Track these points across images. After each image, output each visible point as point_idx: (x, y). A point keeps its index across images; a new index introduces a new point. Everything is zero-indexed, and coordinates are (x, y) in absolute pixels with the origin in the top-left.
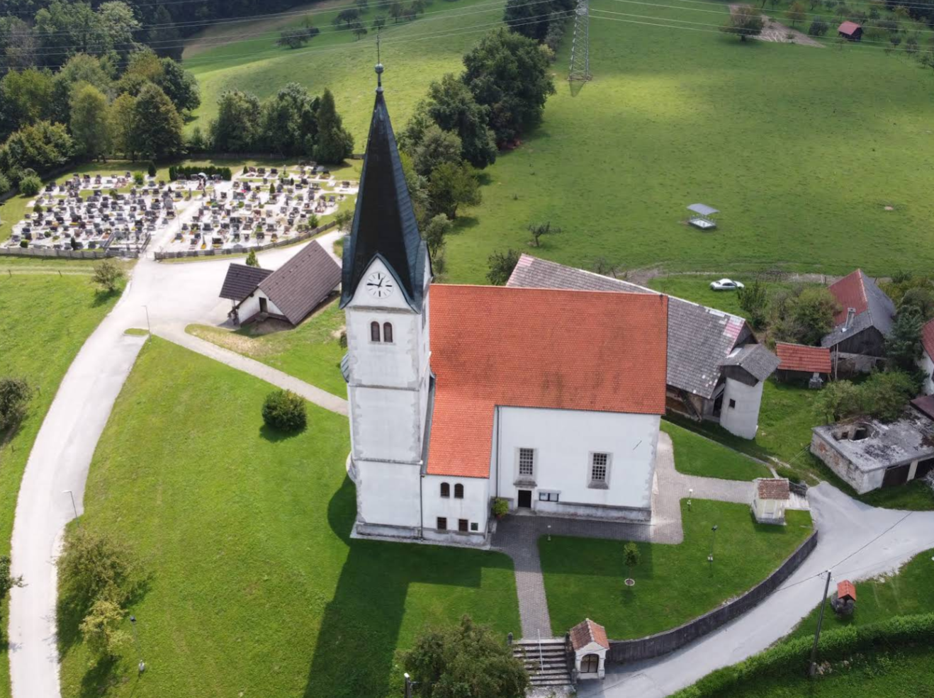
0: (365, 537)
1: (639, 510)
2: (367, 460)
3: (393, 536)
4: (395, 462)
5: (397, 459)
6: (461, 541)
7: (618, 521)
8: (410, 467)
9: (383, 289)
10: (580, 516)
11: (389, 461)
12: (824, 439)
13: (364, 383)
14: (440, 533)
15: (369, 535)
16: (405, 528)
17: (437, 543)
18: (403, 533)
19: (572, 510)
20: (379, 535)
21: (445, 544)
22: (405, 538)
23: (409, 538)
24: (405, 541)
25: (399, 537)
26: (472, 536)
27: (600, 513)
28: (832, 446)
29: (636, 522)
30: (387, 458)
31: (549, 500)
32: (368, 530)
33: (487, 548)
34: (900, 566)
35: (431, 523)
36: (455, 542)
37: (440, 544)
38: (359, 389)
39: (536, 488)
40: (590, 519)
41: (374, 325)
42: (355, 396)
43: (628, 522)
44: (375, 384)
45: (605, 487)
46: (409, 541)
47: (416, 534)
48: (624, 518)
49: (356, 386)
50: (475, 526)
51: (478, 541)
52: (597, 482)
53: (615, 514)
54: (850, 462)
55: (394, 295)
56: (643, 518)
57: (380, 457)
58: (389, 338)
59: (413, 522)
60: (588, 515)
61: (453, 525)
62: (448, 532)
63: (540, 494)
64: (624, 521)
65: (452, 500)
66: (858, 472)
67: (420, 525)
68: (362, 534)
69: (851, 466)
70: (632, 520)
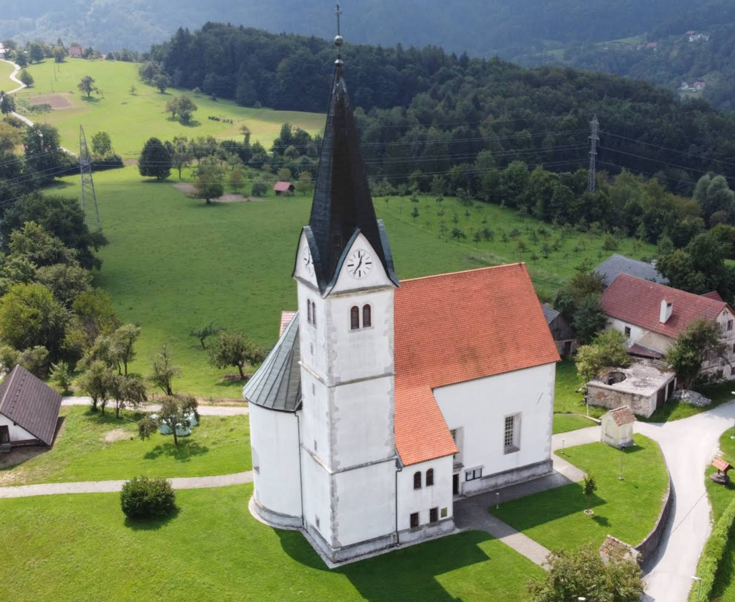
0: (344, 563)
1: (544, 463)
2: (345, 470)
3: (370, 552)
4: (373, 464)
5: (374, 460)
6: (434, 532)
7: (530, 479)
8: (386, 465)
9: (363, 267)
10: (500, 485)
11: (366, 465)
12: (600, 388)
13: (343, 380)
14: (414, 531)
15: (346, 560)
16: (381, 538)
17: (413, 544)
18: (379, 545)
19: (492, 482)
20: (356, 557)
21: (420, 542)
22: (382, 549)
23: (385, 549)
24: (383, 552)
25: (375, 551)
26: (443, 524)
27: (514, 477)
28: (611, 390)
29: (543, 475)
30: (363, 462)
31: (474, 478)
32: (346, 555)
33: (457, 531)
34: (718, 449)
35: (404, 523)
36: (428, 537)
37: (416, 543)
38: (337, 388)
39: (463, 469)
40: (509, 485)
41: (355, 310)
42: (333, 397)
43: (538, 477)
44: (354, 378)
45: (516, 449)
46: (386, 551)
47: (391, 541)
48: (534, 475)
49: (336, 385)
50: (444, 513)
51: (448, 527)
52: (509, 447)
53: (526, 474)
54: (633, 395)
55: (375, 273)
56: (546, 470)
57: (358, 463)
58: (368, 323)
59: (388, 529)
60: (506, 483)
61: (424, 519)
62: (420, 528)
63: (467, 474)
64: (535, 478)
65: (425, 490)
66: (642, 400)
67: (395, 530)
68: (338, 562)
69: (636, 398)
70: (539, 475)
